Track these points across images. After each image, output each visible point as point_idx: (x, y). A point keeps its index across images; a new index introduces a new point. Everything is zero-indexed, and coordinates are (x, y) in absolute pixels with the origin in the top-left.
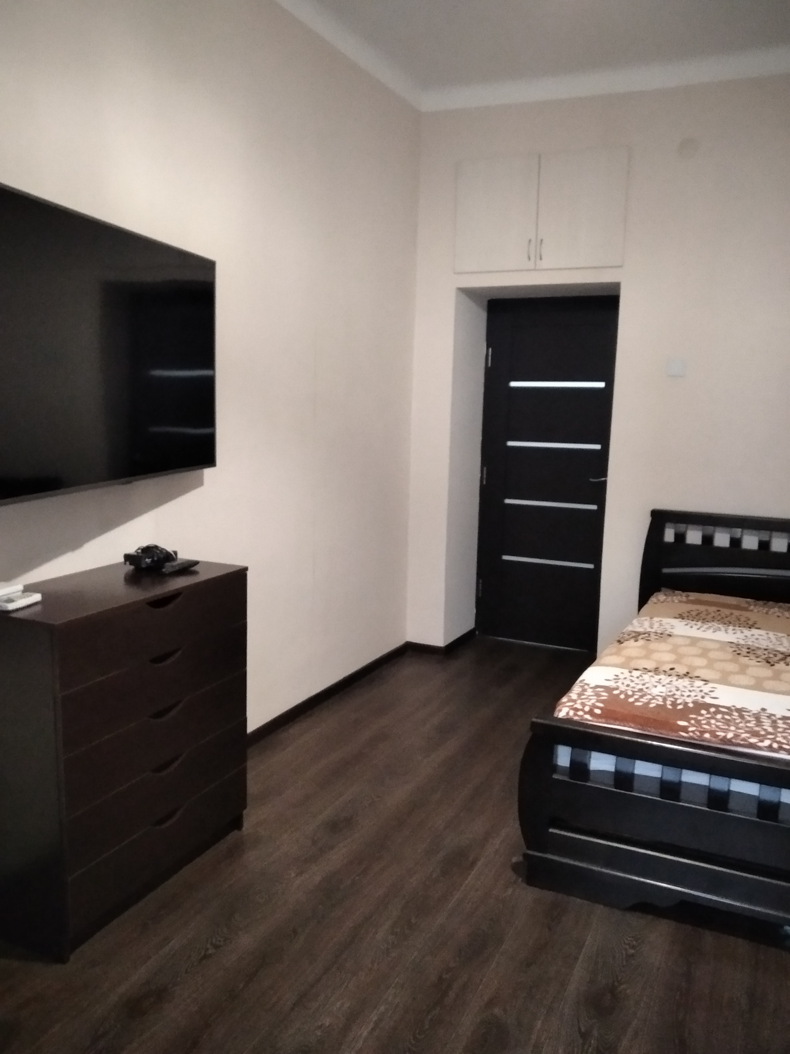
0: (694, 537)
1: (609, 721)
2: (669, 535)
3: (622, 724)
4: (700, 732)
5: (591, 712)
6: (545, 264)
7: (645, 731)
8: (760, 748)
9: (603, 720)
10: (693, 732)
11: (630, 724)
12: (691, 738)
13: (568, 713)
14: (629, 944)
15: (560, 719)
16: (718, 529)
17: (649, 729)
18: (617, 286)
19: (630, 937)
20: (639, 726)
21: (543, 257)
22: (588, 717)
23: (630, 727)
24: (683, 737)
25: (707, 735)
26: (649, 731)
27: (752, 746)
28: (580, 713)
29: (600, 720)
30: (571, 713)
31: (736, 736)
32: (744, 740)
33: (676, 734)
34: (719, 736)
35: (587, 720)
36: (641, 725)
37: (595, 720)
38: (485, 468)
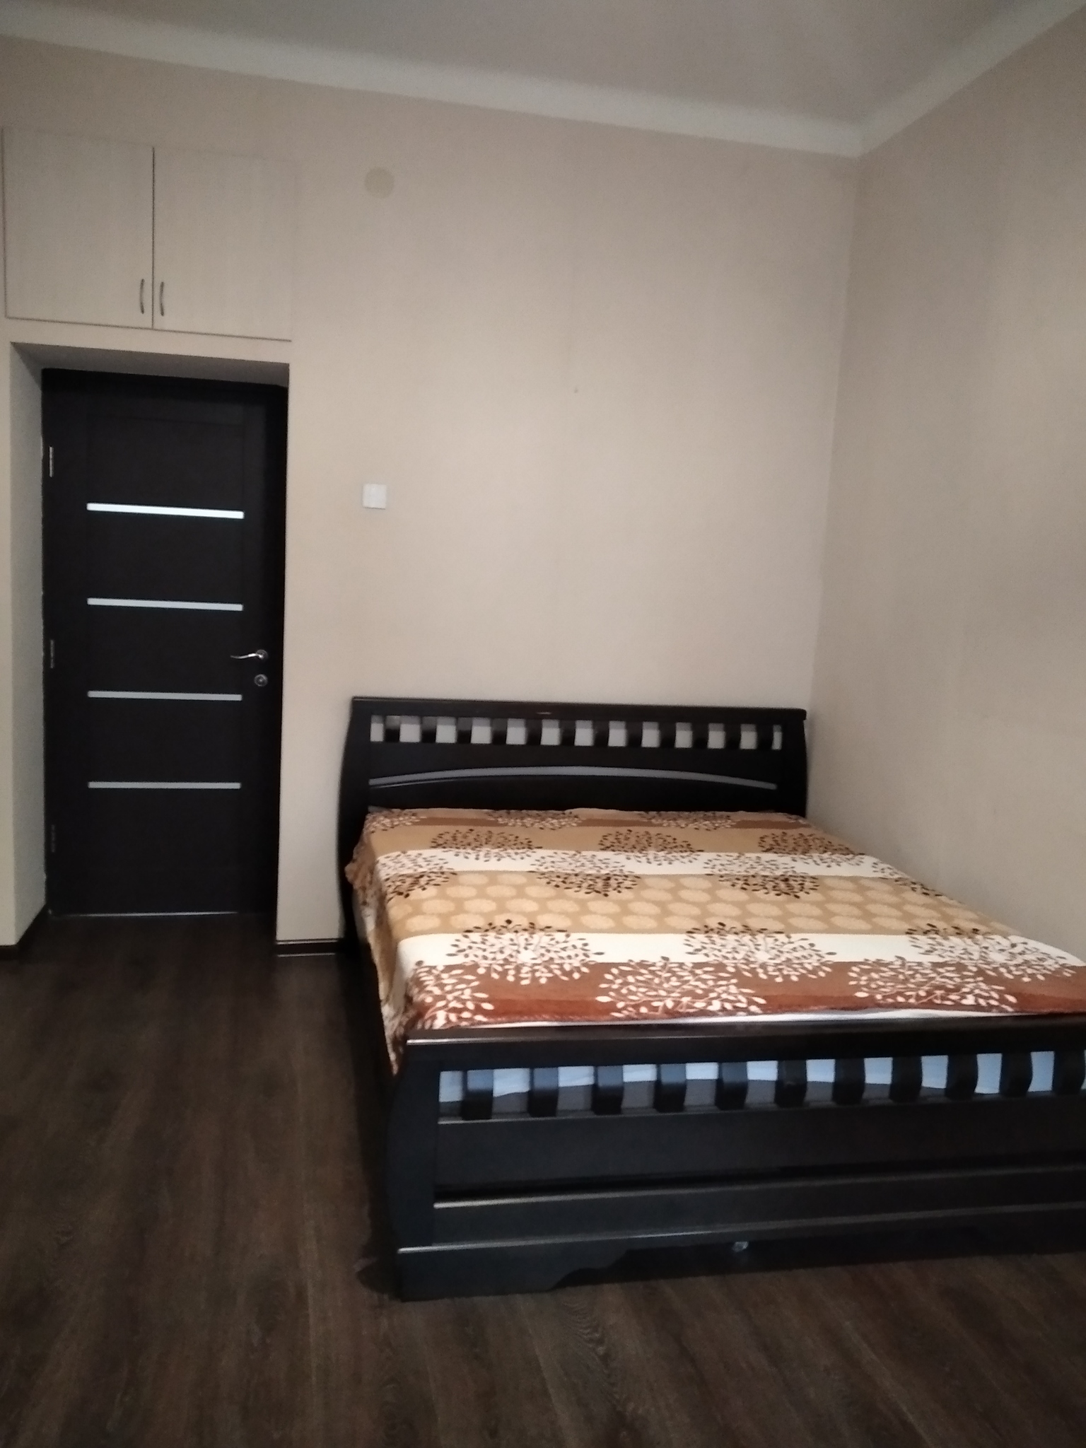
0: (410, 732)
1: (513, 1018)
2: (377, 733)
3: (532, 1018)
4: (633, 1006)
5: (479, 1010)
6: (167, 322)
7: (565, 1021)
8: (713, 1014)
9: (504, 1019)
10: (624, 1008)
11: (544, 1016)
12: (629, 1018)
13: (447, 1019)
14: (591, 1341)
15: (439, 1030)
16: (440, 719)
17: (571, 1017)
18: (284, 370)
19: (586, 1328)
20: (557, 1017)
21: (166, 310)
22: (479, 1018)
23: (545, 1020)
24: (619, 1019)
25: (644, 1010)
26: (572, 1021)
27: (703, 1013)
28: (466, 1015)
29: (499, 1019)
30: (453, 1017)
31: (677, 1003)
32: (689, 1007)
33: (606, 1017)
34: (658, 1007)
35: (480, 1023)
36: (557, 1014)
37: (492, 1020)
38: (52, 643)
